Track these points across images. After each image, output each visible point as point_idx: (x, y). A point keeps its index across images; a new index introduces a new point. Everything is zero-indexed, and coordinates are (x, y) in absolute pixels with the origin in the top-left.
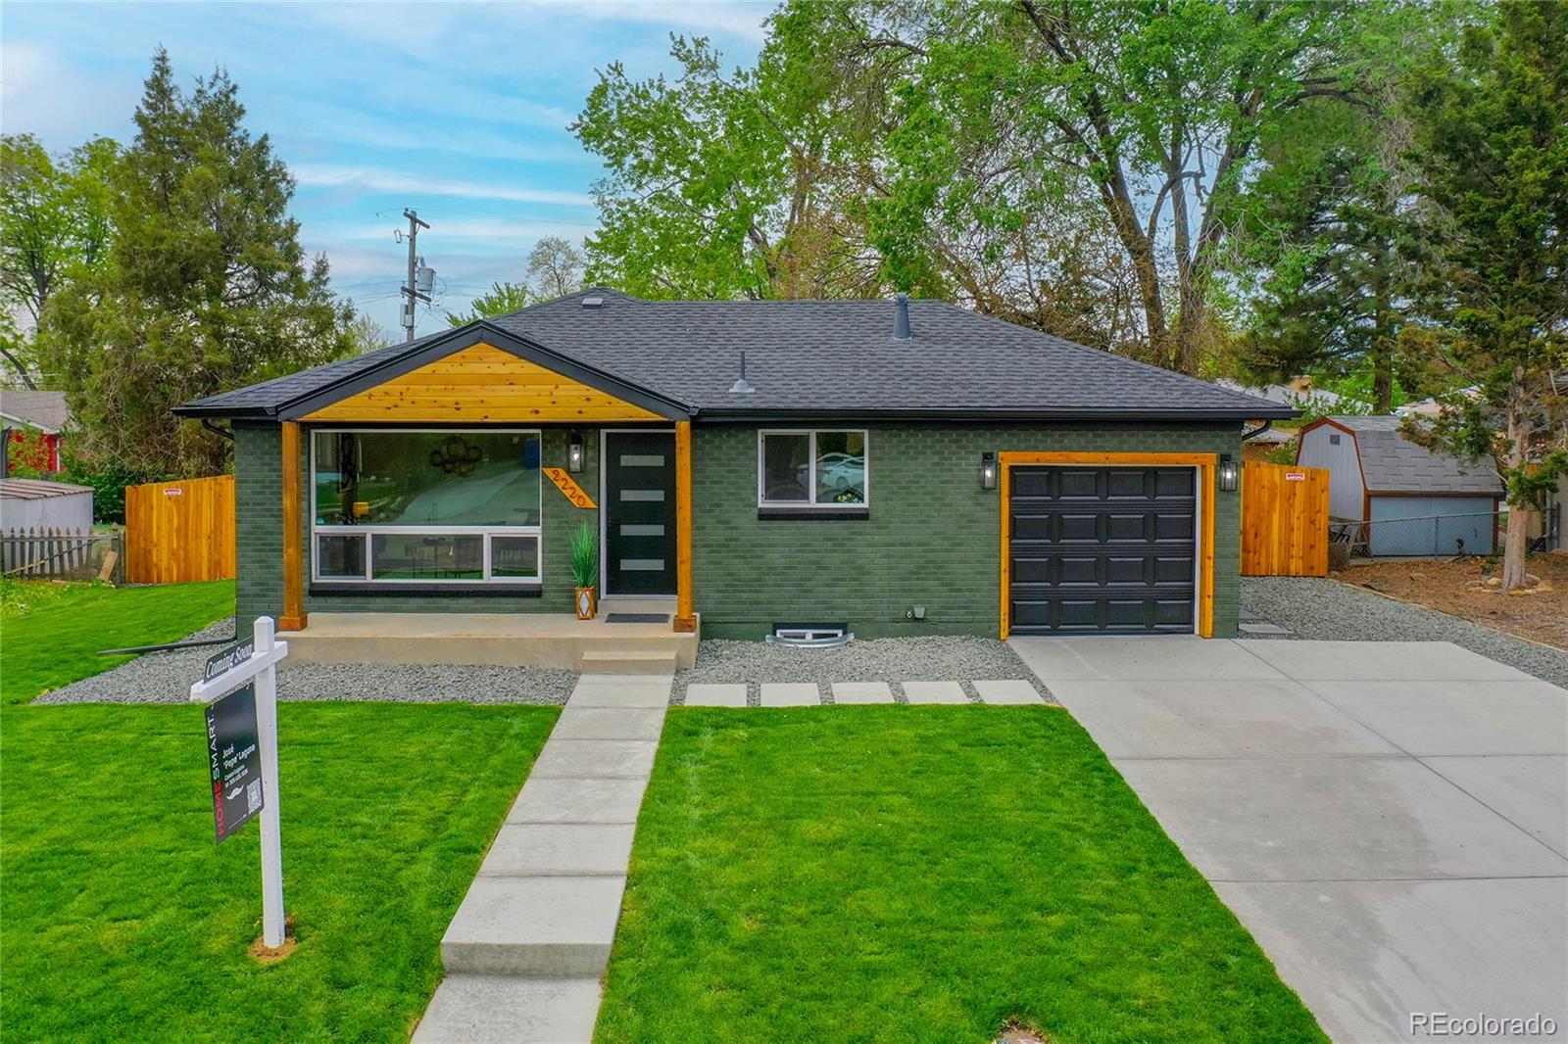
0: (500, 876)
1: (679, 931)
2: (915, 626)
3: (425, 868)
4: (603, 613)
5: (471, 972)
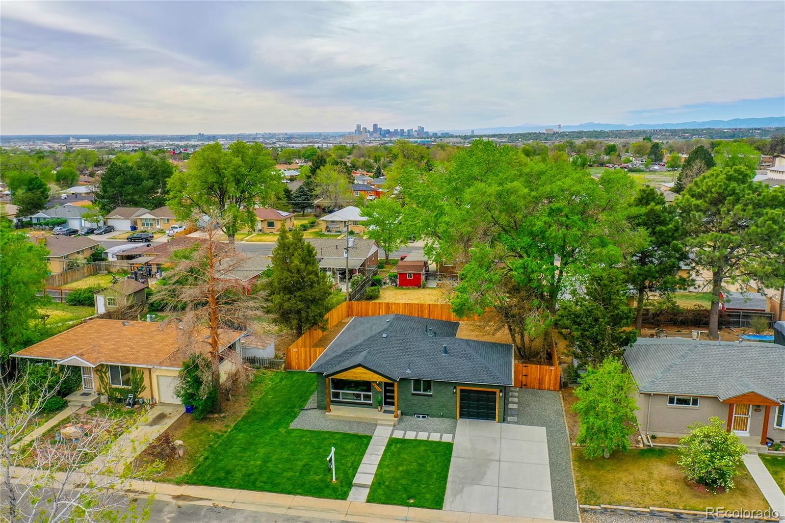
0: (359, 473)
1: (379, 483)
2: (441, 416)
3: (351, 471)
4: (383, 410)
5: (355, 486)
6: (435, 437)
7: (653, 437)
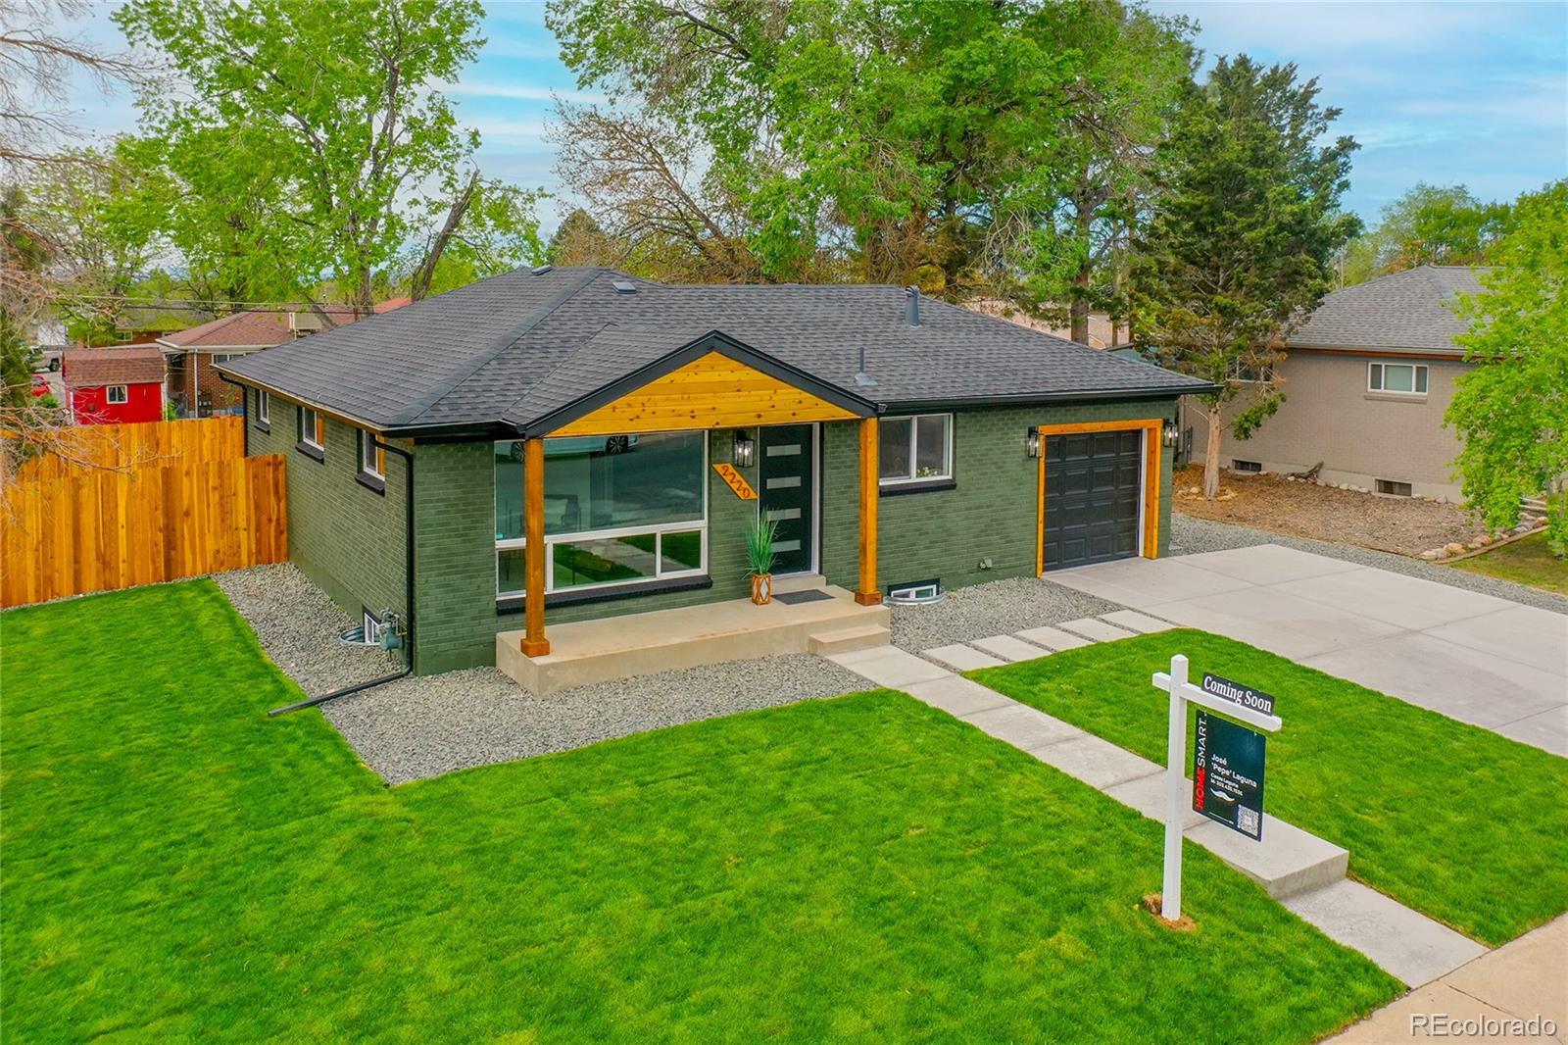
2: (983, 575)
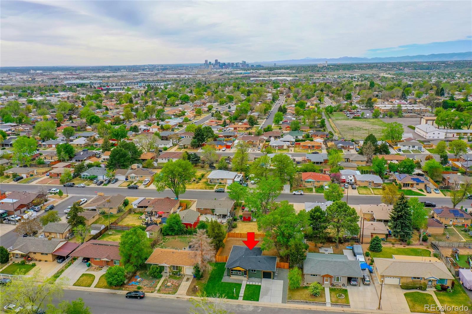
1: (245, 295)
3: (238, 293)
4: (244, 276)
5: (240, 296)
6: (257, 284)
7: (307, 283)
